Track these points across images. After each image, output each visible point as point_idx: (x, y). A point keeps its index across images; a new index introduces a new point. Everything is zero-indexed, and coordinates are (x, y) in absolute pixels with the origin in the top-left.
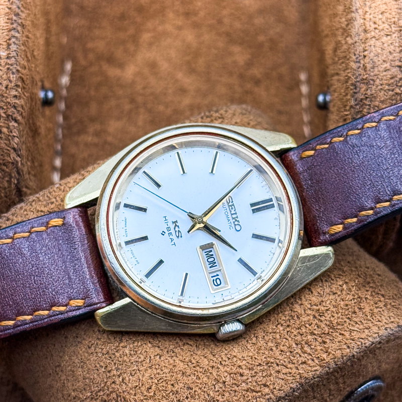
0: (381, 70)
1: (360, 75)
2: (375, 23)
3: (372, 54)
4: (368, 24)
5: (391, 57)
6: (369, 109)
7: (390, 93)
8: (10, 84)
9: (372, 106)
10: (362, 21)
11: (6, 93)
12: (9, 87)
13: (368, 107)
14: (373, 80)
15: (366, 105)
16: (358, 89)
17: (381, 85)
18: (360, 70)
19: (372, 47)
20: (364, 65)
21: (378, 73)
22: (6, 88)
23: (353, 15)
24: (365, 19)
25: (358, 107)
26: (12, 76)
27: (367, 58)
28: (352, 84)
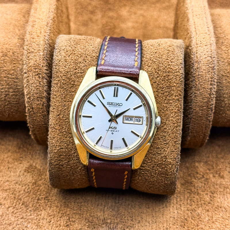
0: (204, 58)
2: (201, 41)
3: (200, 52)
4: (198, 42)
5: (207, 53)
7: (208, 66)
9: (200, 72)
10: (196, 41)
13: (198, 72)
14: (200, 62)
15: (198, 71)
16: (194, 65)
17: (204, 63)
18: (195, 58)
19: (200, 50)
20: (196, 56)
21: (202, 59)
23: (192, 39)
24: (197, 40)
25: (194, 72)
27: (198, 53)
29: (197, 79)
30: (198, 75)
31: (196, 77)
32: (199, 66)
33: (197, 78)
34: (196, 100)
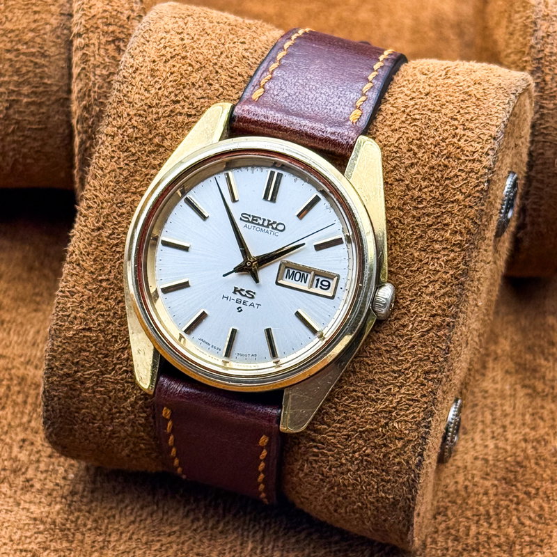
1: (541, 11)
6: (552, 48)
8: (132, 14)
11: (127, 24)
12: (132, 17)
15: (548, 44)
16: (539, 26)
22: (128, 18)
25: (539, 46)
26: (134, 5)
28: (532, 22)
29: (547, 66)
30: (551, 56)
31: (543, 61)
32: (551, 30)
33: (548, 63)
34: (544, 128)
